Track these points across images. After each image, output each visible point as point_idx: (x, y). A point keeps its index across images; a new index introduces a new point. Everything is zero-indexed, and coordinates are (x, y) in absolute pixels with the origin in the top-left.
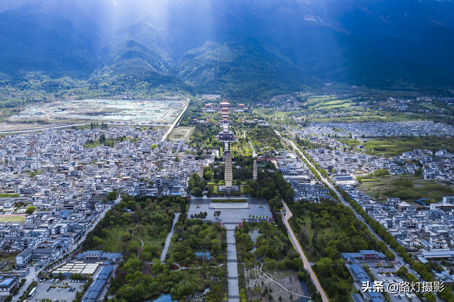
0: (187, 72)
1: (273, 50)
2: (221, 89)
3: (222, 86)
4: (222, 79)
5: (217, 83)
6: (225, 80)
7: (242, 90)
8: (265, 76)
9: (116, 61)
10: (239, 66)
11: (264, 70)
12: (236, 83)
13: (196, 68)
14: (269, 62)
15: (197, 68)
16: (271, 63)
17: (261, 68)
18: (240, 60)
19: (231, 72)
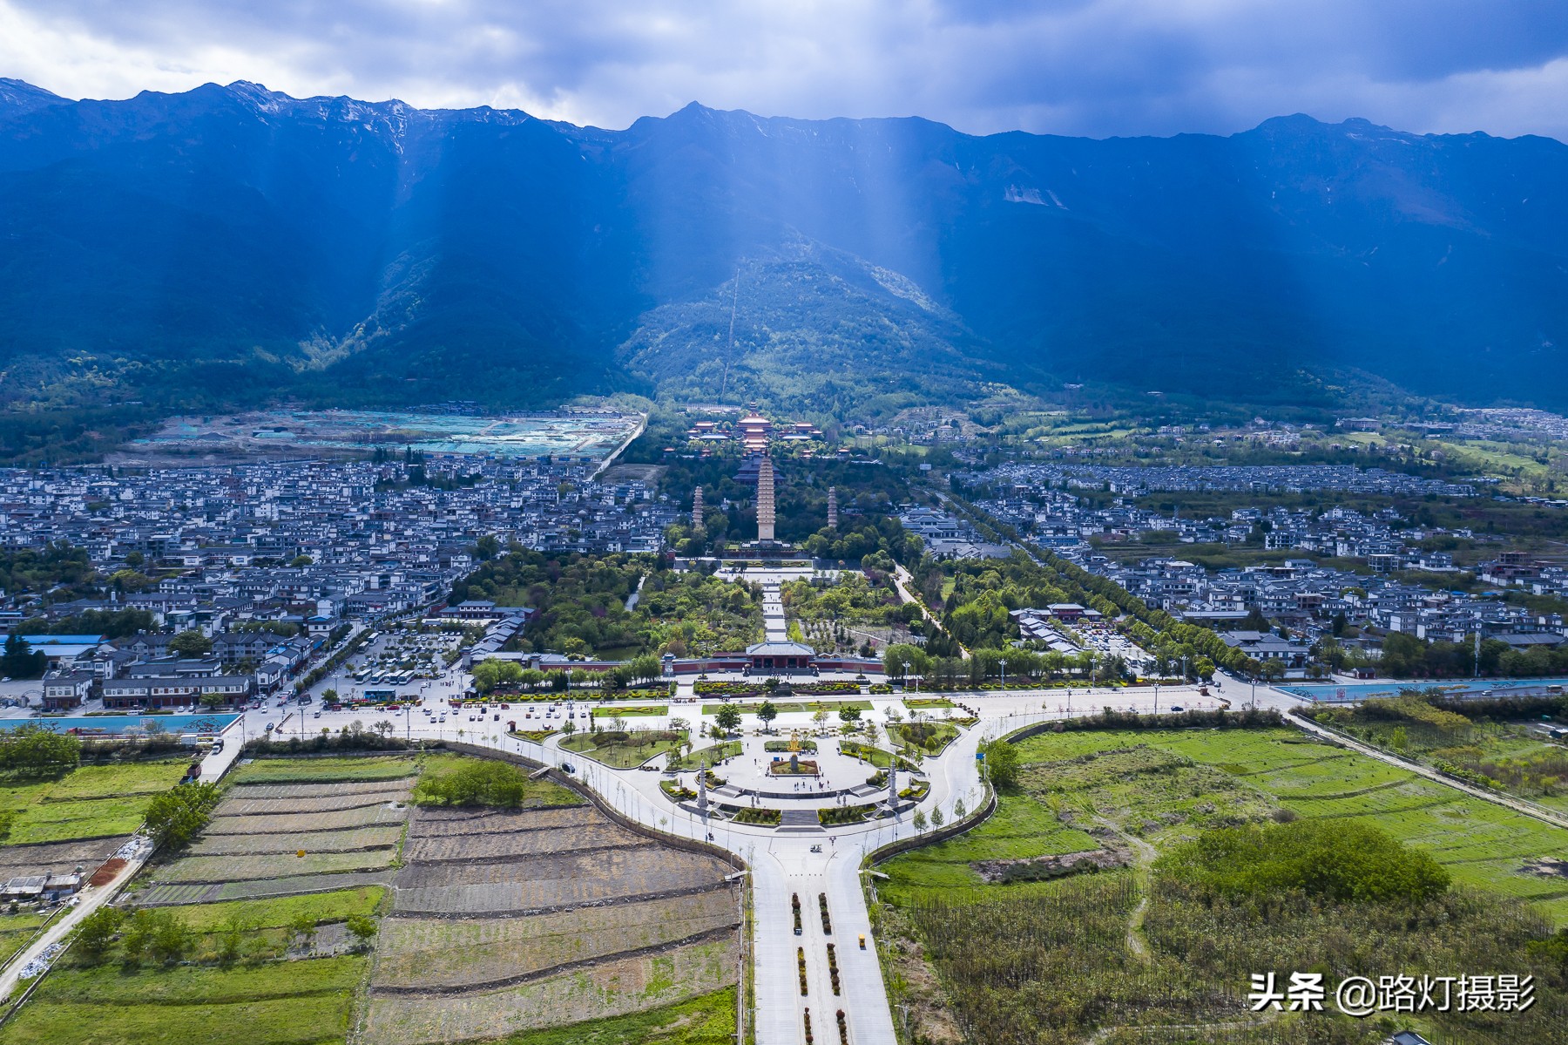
0: (636, 348)
1: (907, 290)
2: (743, 389)
3: (746, 382)
4: (745, 362)
5: (730, 375)
6: (754, 367)
7: (805, 393)
8: (876, 357)
9: (412, 312)
10: (798, 331)
11: (876, 343)
12: (787, 375)
13: (663, 336)
14: (892, 320)
15: (666, 335)
16: (898, 324)
17: (865, 336)
18: (802, 313)
19: (774, 345)
